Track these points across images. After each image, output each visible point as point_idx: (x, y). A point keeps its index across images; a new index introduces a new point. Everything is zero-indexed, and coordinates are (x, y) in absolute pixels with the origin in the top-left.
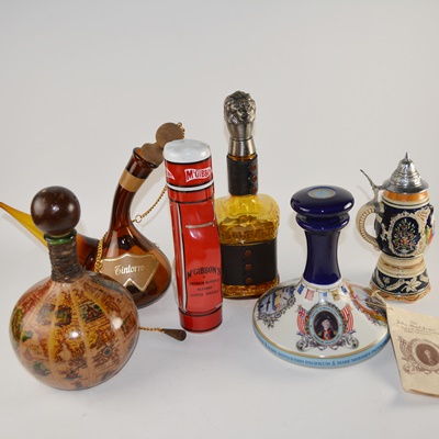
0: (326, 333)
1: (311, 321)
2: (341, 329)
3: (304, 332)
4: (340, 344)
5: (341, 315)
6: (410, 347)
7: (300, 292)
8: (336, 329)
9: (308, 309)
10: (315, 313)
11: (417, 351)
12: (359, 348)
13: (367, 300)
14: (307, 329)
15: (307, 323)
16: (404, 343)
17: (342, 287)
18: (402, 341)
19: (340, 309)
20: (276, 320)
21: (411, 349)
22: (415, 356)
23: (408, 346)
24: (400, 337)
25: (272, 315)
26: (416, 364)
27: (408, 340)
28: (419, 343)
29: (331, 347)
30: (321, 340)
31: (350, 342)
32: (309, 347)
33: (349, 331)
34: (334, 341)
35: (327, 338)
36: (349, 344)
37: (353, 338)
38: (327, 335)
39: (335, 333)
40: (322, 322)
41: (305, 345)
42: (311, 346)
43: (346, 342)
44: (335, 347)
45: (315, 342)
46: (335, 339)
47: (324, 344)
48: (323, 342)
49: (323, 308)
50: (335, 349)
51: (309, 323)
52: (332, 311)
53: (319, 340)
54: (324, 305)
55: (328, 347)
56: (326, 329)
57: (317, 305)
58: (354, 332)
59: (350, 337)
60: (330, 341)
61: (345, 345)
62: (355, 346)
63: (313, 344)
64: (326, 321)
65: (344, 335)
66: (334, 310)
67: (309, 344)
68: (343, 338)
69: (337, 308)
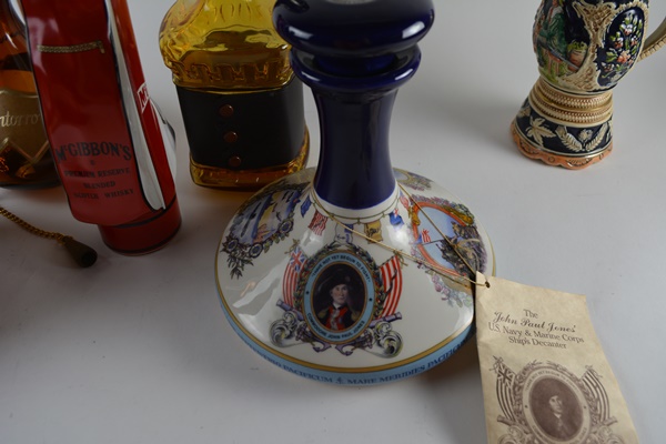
0: (335, 314)
1: (311, 281)
2: (369, 308)
3: (291, 304)
4: (360, 343)
5: (376, 276)
6: (518, 388)
7: (304, 211)
8: (360, 307)
9: (310, 253)
10: (322, 264)
11: (533, 398)
12: (401, 356)
14: (299, 298)
15: (301, 284)
16: (505, 377)
17: (391, 215)
18: (503, 371)
19: (379, 263)
20: (249, 262)
21: (521, 395)
22: (528, 413)
23: (515, 385)
24: (499, 361)
25: (246, 247)
26: (529, 437)
27: (516, 370)
28: (538, 377)
29: (340, 347)
30: (321, 327)
31: (382, 342)
32: (294, 339)
33: (387, 315)
34: (350, 334)
35: (335, 326)
36: (380, 345)
37: (392, 334)
38: (336, 319)
39: (353, 317)
40: (332, 288)
41: (288, 332)
42: (298, 339)
43: (374, 341)
44: (348, 348)
45: (308, 329)
46: (351, 330)
47: (326, 337)
48: (325, 334)
49: (342, 257)
50: (347, 354)
51: (305, 285)
52: (359, 265)
53: (317, 328)
54: (344, 251)
55: (333, 346)
56: (337, 306)
57: (329, 247)
58: (397, 318)
59: (384, 330)
60: (340, 334)
61: (371, 346)
62: (392, 351)
63: (304, 333)
64: (341, 286)
65: (373, 323)
66: (363, 265)
67: (296, 333)
68: (370, 330)
69: (370, 260)
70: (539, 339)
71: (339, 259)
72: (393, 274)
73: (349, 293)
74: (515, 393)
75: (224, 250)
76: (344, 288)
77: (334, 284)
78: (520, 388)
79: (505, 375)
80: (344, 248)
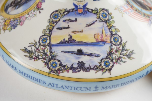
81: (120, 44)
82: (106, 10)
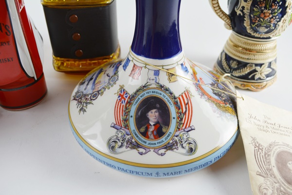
0: (152, 129)
1: (133, 109)
2: (173, 123)
3: (121, 124)
4: (169, 147)
5: (176, 103)
6: (267, 155)
7: (125, 67)
8: (167, 124)
9: (131, 92)
10: (140, 98)
12: (198, 154)
13: (212, 85)
14: (126, 120)
15: (127, 112)
16: (259, 149)
17: (182, 65)
18: (258, 145)
19: (177, 95)
20: (90, 103)
21: (270, 159)
22: (275, 171)
23: (265, 154)
24: (254, 139)
25: (88, 95)
26: (277, 185)
27: (265, 145)
28: (278, 150)
29: (156, 150)
30: (143, 138)
31: (184, 145)
32: (124, 147)
33: (186, 128)
34: (163, 141)
35: (152, 137)
36: (183, 147)
37: (190, 139)
38: (153, 132)
39: (164, 130)
40: (148, 112)
41: (120, 144)
42: (127, 147)
43: (179, 145)
44: (163, 151)
45: (133, 141)
46: (163, 138)
47: (147, 145)
48: (145, 142)
49: (153, 92)
50: (162, 155)
51: (129, 112)
52: (165, 97)
53: (140, 139)
54: (154, 88)
55: (152, 150)
56: (152, 124)
57: (144, 87)
58: (192, 130)
59: (185, 137)
60: (156, 142)
61: (177, 149)
62: (191, 150)
63: (131, 143)
64: (154, 111)
65: (177, 133)
66: (167, 97)
67: (125, 144)
68: (176, 138)
69: (171, 93)
70: (275, 131)
71: (151, 94)
72: (186, 102)
73: (160, 114)
74: (266, 158)
75: (74, 99)
76: (156, 112)
77: (149, 109)
78: (269, 155)
79: (258, 147)
80: (154, 86)
81: (91, 100)
82: (118, 79)
